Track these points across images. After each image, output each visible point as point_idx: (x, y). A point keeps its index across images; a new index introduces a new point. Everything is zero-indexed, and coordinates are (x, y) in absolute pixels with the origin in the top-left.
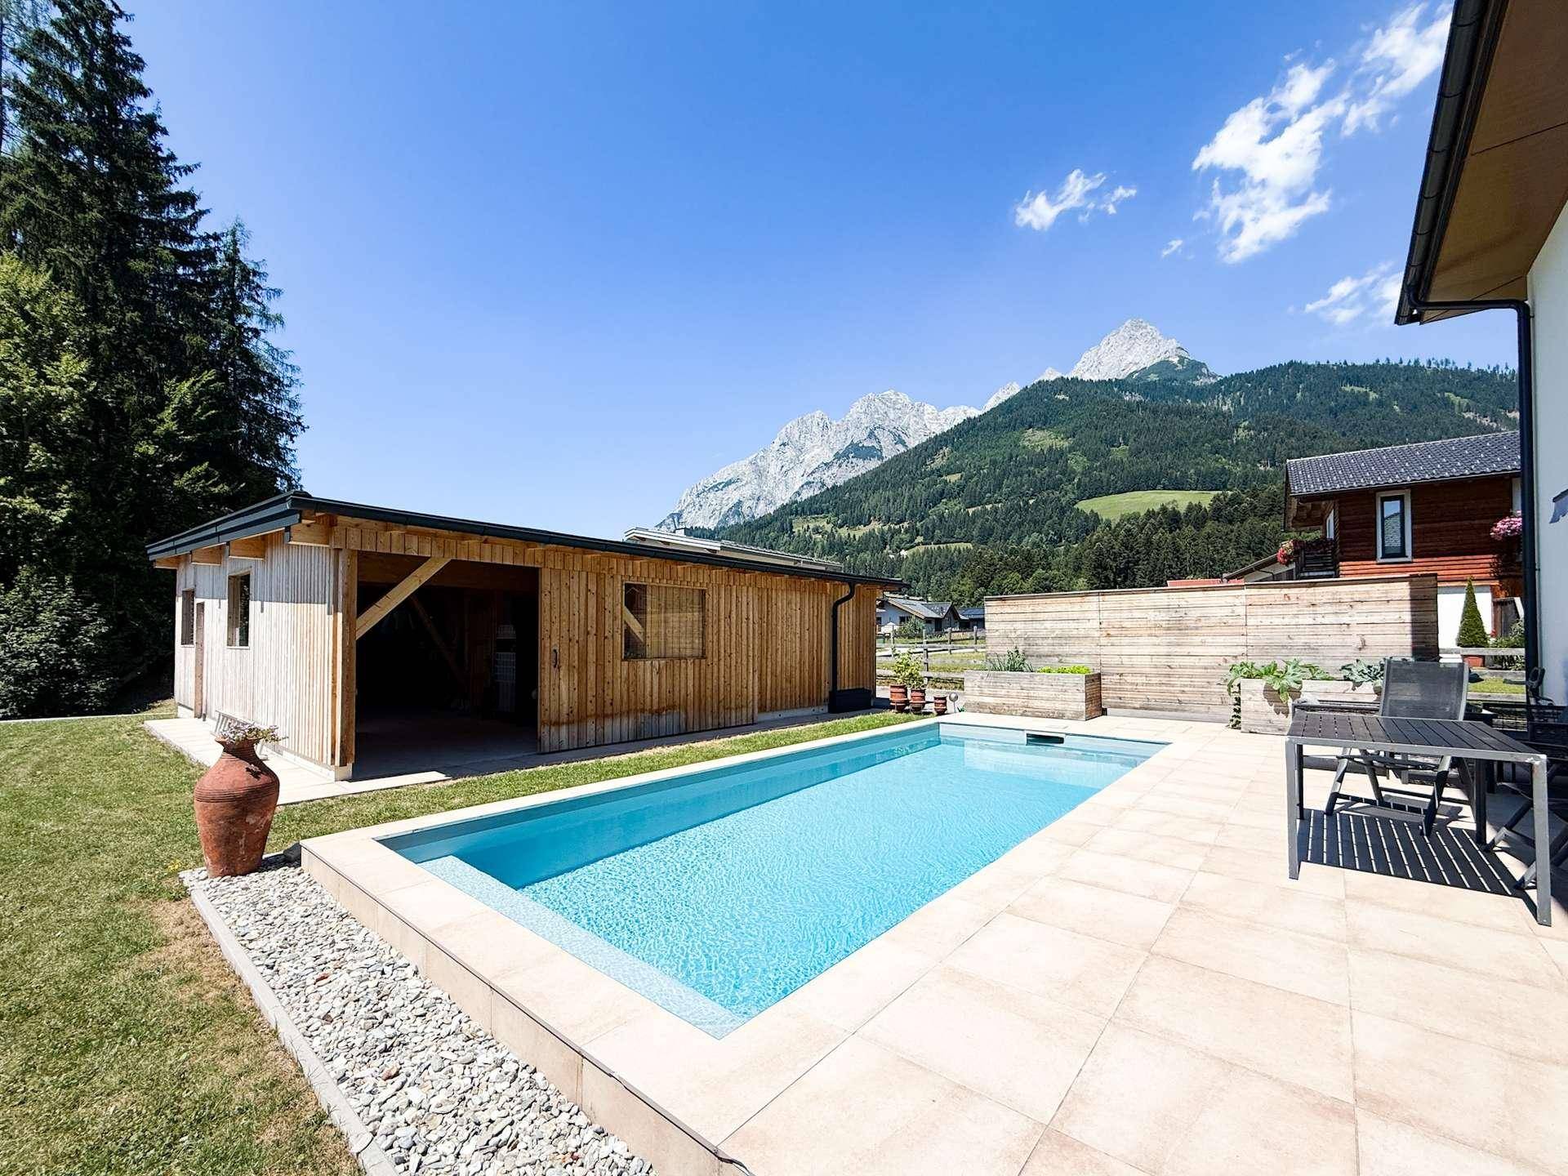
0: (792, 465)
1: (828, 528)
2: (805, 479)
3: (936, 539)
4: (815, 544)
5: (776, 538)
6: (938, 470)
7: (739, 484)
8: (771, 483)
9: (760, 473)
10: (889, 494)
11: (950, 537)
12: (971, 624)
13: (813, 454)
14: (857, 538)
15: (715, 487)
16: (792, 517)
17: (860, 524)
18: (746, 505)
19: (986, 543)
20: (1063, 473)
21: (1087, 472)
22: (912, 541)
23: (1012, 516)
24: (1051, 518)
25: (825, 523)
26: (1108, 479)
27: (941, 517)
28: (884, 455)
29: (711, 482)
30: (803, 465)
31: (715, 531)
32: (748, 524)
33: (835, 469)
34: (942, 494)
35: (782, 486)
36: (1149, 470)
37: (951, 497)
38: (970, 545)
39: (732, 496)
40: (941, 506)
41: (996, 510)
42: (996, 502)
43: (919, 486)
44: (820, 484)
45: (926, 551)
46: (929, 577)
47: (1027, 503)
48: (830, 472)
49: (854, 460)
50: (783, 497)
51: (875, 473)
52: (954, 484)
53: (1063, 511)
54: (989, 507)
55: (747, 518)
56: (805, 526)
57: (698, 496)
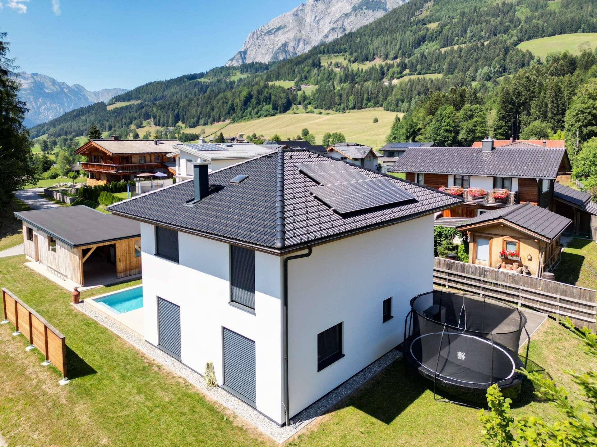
0: (322, 16)
1: (345, 63)
2: (332, 26)
3: (418, 71)
4: (335, 75)
5: (309, 72)
6: (423, 20)
7: (286, 30)
8: (307, 28)
9: (300, 22)
10: (388, 38)
11: (428, 70)
12: (395, 153)
13: (337, 7)
14: (364, 71)
15: (269, 33)
16: (320, 55)
17: (367, 60)
18: (291, 44)
19: (452, 74)
20: (511, 21)
21: (528, 20)
22: (401, 73)
23: (471, 54)
24: (498, 55)
25: (343, 59)
26: (543, 26)
27: (423, 56)
28: (387, 7)
29: (266, 29)
30: (331, 15)
31: (269, 65)
32: (291, 61)
33: (352, 18)
34: (424, 39)
35: (315, 31)
36: (573, 19)
37: (432, 39)
38: (440, 76)
39: (281, 38)
40: (423, 47)
41: (461, 50)
42: (462, 43)
43: (408, 32)
44: (342, 30)
45: (410, 80)
46: (411, 98)
47: (483, 44)
48: (349, 21)
49: (366, 11)
50: (316, 40)
51: (379, 22)
52: (433, 30)
53: (507, 51)
54: (456, 47)
55: (291, 54)
56: (329, 62)
57: (258, 38)
